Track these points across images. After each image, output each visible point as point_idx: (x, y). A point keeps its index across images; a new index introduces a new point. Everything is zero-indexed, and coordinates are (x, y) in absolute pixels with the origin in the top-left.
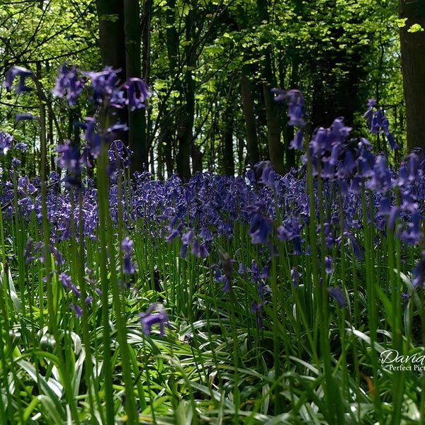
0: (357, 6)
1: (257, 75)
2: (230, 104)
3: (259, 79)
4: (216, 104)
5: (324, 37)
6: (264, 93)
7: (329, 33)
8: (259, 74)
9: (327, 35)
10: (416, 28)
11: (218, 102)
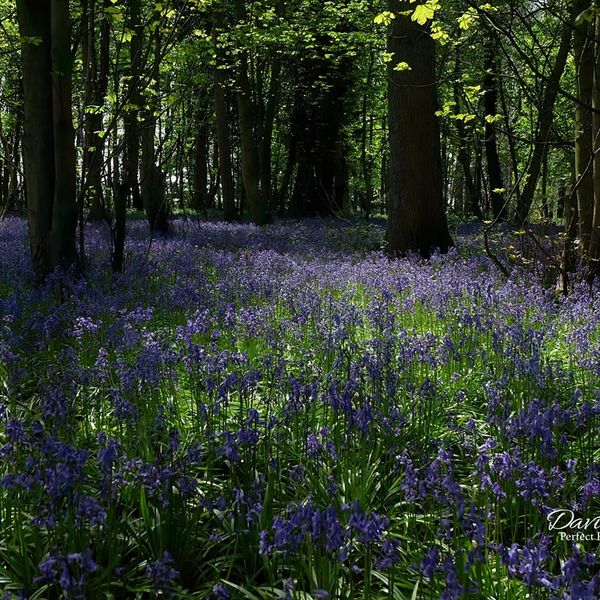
0: (347, 10)
5: (308, 44)
7: (314, 39)
9: (311, 42)
10: (402, 66)
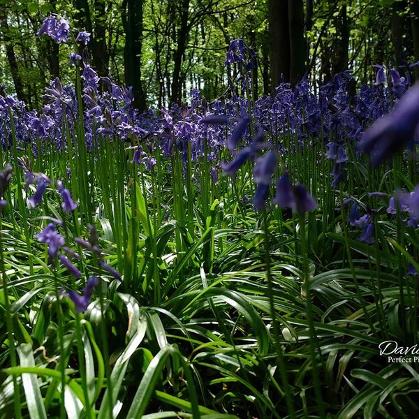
1: (406, 10)
2: (381, 38)
3: (408, 14)
4: (369, 40)
6: (412, 26)
8: (408, 9)
11: (371, 39)
